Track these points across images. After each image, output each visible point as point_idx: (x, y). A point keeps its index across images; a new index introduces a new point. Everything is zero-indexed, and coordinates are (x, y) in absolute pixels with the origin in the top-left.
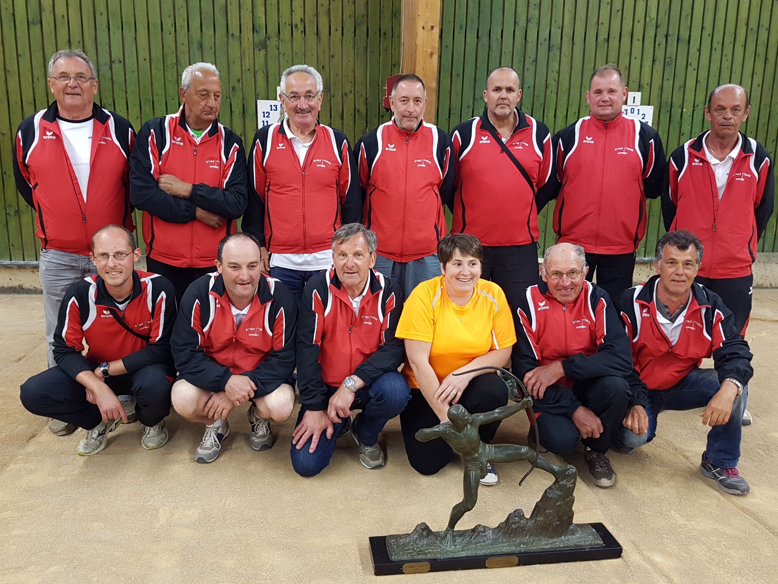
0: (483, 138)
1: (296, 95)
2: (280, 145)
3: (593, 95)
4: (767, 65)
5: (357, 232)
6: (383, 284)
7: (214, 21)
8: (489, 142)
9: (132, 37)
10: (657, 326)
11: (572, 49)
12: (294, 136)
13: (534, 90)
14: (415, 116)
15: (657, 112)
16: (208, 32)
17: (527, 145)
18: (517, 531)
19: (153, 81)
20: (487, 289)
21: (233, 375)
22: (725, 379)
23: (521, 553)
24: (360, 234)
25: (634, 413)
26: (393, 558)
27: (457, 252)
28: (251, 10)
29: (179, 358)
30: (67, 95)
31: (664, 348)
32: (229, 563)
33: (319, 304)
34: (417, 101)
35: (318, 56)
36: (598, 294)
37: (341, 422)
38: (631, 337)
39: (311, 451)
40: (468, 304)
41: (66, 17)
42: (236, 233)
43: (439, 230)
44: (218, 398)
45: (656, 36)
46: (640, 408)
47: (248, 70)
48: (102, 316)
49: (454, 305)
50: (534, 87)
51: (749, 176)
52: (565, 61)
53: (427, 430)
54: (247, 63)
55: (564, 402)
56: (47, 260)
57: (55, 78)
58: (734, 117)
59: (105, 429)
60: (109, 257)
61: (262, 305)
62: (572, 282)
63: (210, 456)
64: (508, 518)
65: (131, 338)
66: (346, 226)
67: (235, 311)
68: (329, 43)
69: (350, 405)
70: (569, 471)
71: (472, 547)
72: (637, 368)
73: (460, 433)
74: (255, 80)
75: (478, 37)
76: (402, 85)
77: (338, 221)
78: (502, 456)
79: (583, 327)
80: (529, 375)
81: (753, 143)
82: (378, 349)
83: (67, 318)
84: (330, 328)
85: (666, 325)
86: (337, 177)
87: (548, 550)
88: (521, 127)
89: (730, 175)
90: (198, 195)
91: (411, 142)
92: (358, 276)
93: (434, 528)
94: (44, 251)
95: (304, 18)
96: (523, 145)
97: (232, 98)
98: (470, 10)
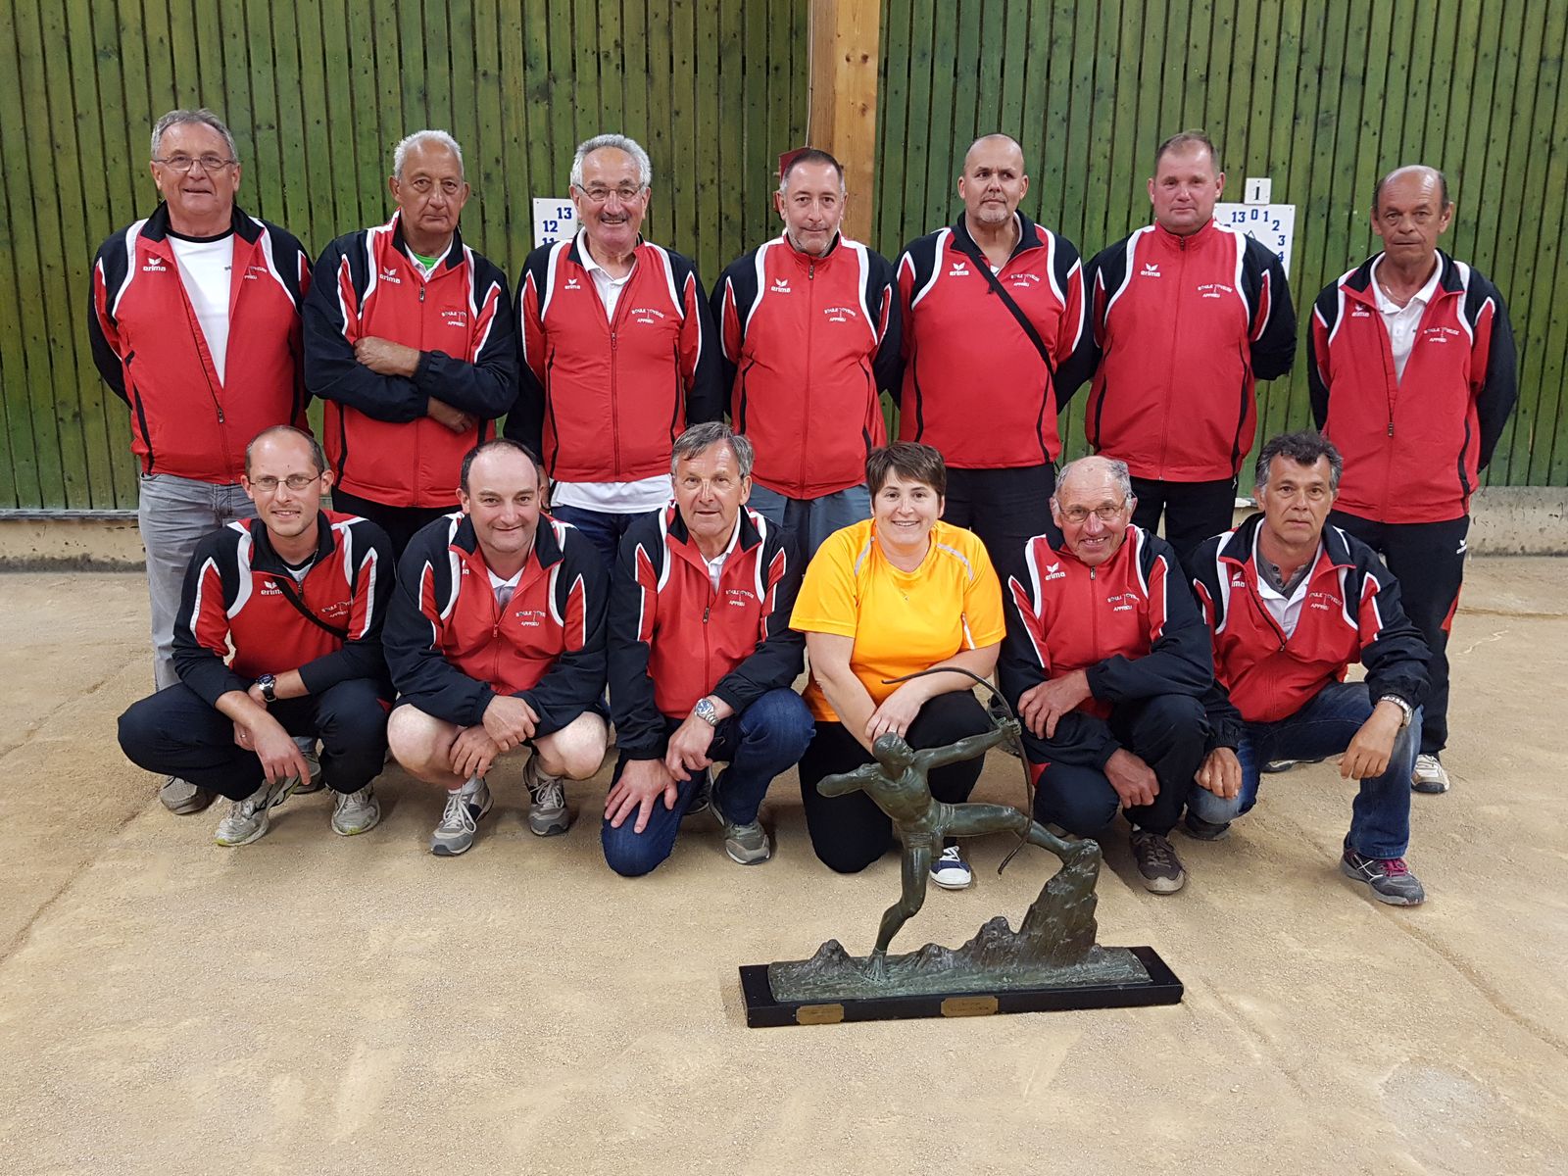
0: (956, 266)
1: (602, 188)
2: (570, 281)
3: (1161, 188)
4: (1514, 123)
5: (717, 438)
6: (763, 532)
7: (450, 47)
8: (967, 273)
9: (293, 78)
10: (1257, 603)
11: (1138, 96)
12: (597, 267)
13: (1065, 175)
14: (824, 227)
15: (1303, 217)
16: (438, 69)
17: (1037, 280)
18: (997, 954)
19: (335, 162)
20: (955, 540)
21: (496, 696)
22: (1380, 697)
23: (1001, 991)
24: (723, 441)
25: (1216, 759)
26: (779, 997)
27: (892, 472)
28: (520, 26)
29: (398, 667)
30: (186, 193)
31: (1271, 644)
32: (495, 1011)
33: (649, 571)
34: (827, 199)
35: (648, 113)
36: (1153, 549)
37: (689, 778)
38: (1212, 625)
39: (638, 830)
40: (919, 569)
41: (166, 41)
42: (495, 441)
43: (872, 439)
44: (471, 739)
45: (1299, 69)
46: (1226, 752)
47: (516, 141)
48: (262, 592)
49: (894, 571)
50: (1065, 169)
51: (1457, 333)
52: (1125, 120)
53: (837, 777)
54: (514, 128)
55: (1092, 742)
56: (152, 493)
57: (164, 161)
58: (1421, 228)
59: (265, 801)
60: (277, 483)
61: (543, 569)
62: (1105, 525)
63: (458, 844)
64: (981, 932)
65: (314, 632)
66: (697, 428)
67: (495, 582)
68: (671, 86)
69: (706, 749)
70: (1087, 850)
71: (918, 981)
72: (1224, 682)
73: (894, 780)
74: (528, 160)
75: (955, 75)
76: (800, 169)
77: (680, 420)
78: (969, 823)
79: (1126, 608)
80: (1028, 695)
81: (1464, 270)
82: (757, 649)
83: (199, 596)
84: (668, 613)
85: (1275, 602)
86: (676, 341)
87: (1050, 987)
88: (1027, 246)
89: (1418, 331)
90: (431, 372)
91: (819, 276)
92: (720, 518)
93: (852, 953)
94: (147, 477)
95: (622, 39)
96: (1029, 280)
97: (484, 195)
98: (941, 21)
